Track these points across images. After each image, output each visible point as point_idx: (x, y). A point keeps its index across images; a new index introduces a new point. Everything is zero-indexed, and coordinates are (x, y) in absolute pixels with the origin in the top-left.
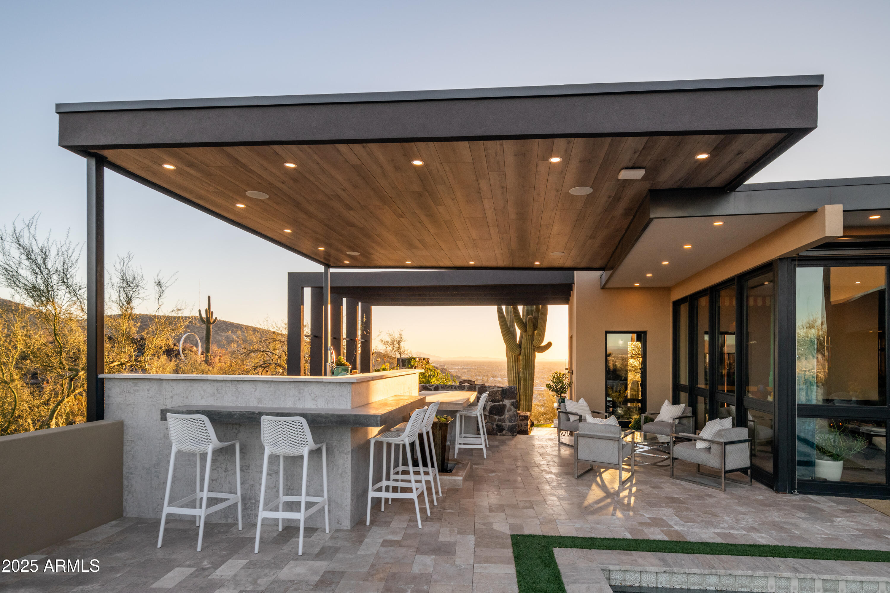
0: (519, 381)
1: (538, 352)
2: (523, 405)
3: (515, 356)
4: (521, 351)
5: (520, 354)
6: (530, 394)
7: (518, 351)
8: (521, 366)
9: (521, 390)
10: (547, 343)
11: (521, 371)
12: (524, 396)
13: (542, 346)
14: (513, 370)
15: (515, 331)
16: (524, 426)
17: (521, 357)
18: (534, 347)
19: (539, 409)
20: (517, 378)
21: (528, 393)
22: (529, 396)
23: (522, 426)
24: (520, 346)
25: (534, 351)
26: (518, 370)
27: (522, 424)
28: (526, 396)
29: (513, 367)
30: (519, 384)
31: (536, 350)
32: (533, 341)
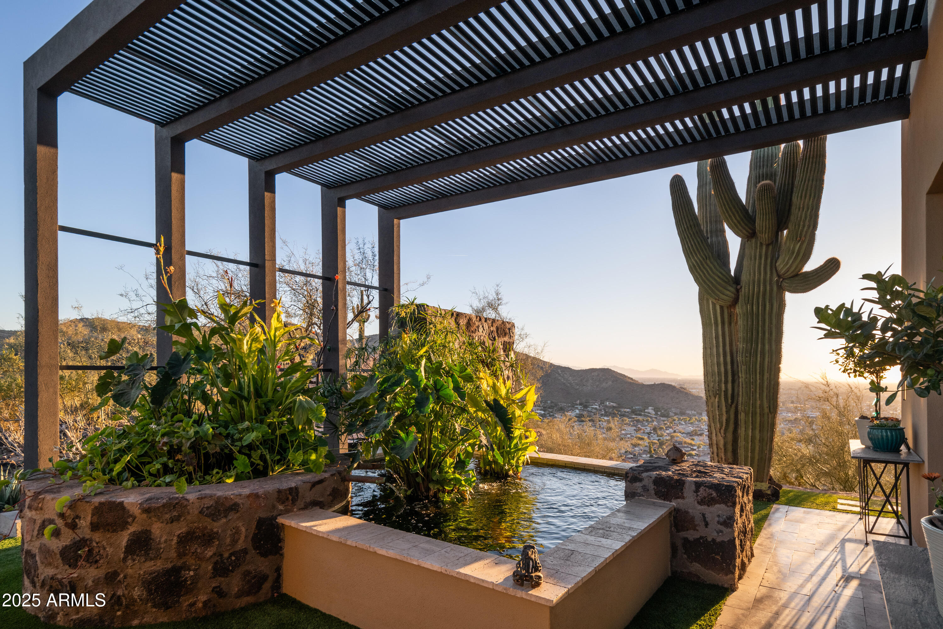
0: (735, 374)
1: (794, 291)
2: (746, 440)
3: (722, 308)
4: (738, 291)
5: (736, 301)
6: (766, 410)
7: (730, 292)
8: (741, 335)
9: (740, 399)
10: (822, 263)
11: (741, 346)
12: (747, 414)
13: (807, 273)
14: (718, 347)
15: (724, 244)
16: (714, 525)
17: (738, 310)
18: (779, 276)
19: (802, 446)
20: (729, 367)
21: (761, 407)
22: (762, 415)
23: (707, 525)
24: (737, 280)
25: (781, 290)
26: (731, 345)
27: (709, 517)
28: (754, 414)
29: (717, 337)
30: (733, 382)
31: (785, 284)
32: (774, 259)
